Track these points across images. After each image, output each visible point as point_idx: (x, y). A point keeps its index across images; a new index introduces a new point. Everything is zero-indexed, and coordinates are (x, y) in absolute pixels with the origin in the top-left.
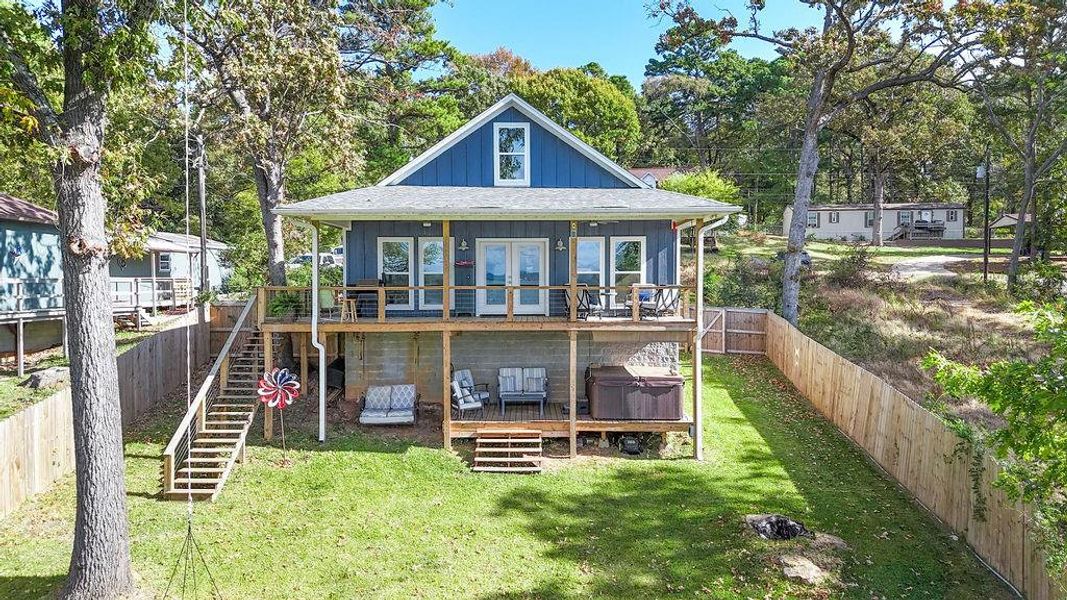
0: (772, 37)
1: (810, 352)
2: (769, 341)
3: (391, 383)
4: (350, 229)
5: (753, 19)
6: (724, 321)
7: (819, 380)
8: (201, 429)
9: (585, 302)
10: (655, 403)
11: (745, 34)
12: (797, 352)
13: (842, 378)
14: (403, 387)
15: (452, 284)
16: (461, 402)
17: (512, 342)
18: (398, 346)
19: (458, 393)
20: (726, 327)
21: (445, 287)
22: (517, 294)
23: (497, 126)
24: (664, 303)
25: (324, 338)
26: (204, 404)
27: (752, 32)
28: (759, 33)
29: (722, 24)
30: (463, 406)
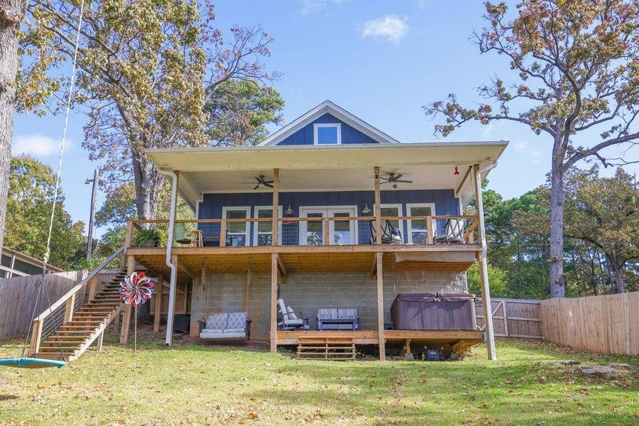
0: (518, 117)
1: (581, 308)
2: (545, 325)
3: (229, 311)
4: (202, 201)
5: (503, 107)
6: (504, 311)
7: (593, 327)
8: (68, 319)
9: (388, 232)
10: (452, 317)
11: (498, 117)
12: (571, 314)
13: (612, 311)
14: (237, 314)
15: (280, 216)
16: (286, 317)
17: (329, 288)
18: (235, 292)
19: (283, 310)
20: (507, 314)
21: (274, 219)
22: (332, 224)
23: (316, 126)
24: (453, 233)
25: (175, 259)
26: (74, 298)
27: (504, 115)
28: (509, 115)
29: (480, 110)
30: (287, 322)
